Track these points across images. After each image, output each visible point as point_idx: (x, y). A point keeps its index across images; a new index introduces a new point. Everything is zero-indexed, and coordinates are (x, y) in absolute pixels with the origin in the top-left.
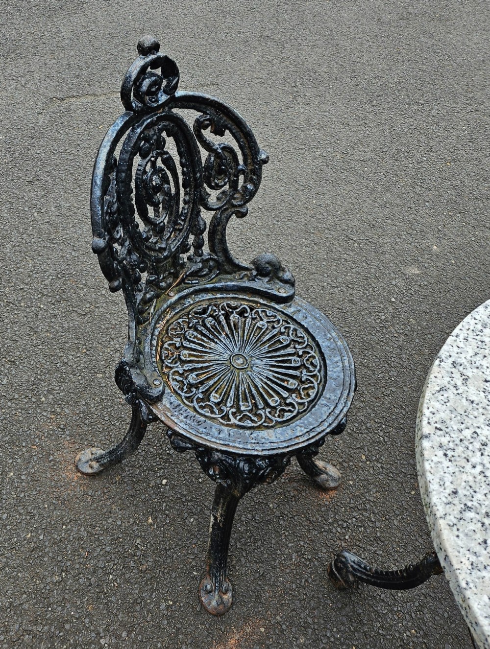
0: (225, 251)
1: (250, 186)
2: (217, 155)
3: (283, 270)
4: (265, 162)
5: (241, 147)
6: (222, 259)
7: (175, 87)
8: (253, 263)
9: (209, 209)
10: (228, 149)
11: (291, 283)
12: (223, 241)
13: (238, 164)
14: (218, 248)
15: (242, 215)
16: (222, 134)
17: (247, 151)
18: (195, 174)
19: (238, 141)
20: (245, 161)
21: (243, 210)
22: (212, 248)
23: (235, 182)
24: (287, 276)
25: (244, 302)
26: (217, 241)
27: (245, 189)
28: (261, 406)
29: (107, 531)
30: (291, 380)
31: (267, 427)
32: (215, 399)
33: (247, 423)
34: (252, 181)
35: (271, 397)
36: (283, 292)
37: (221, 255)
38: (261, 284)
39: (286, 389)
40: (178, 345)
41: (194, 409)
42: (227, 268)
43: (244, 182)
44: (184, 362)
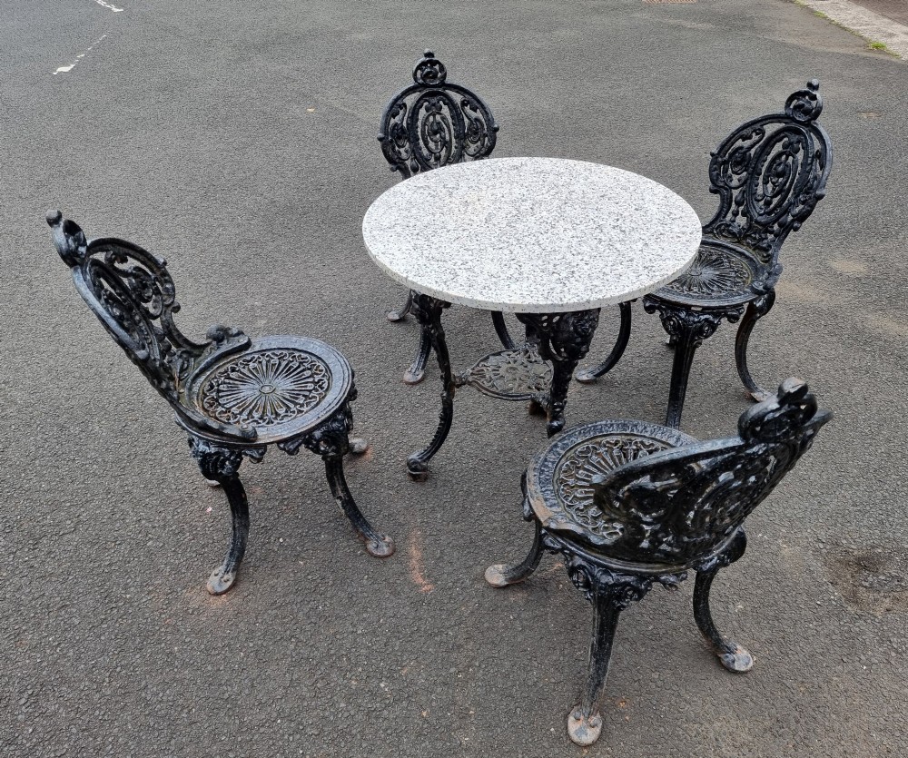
0: (186, 341)
1: (168, 286)
2: (135, 276)
3: (229, 329)
4: (165, 263)
5: (143, 263)
6: (188, 348)
7: (85, 240)
8: (208, 338)
9: (155, 317)
10: (137, 268)
11: (240, 333)
12: (180, 335)
13: (150, 276)
14: (180, 341)
15: (177, 309)
16: (126, 261)
17: (149, 263)
18: (131, 297)
19: (138, 259)
20: (152, 271)
21: (176, 305)
22: (178, 346)
23: (157, 288)
24: (234, 331)
25: (227, 365)
26: (176, 338)
27: (167, 289)
28: (307, 393)
29: (285, 595)
30: (305, 373)
31: (323, 398)
32: (282, 411)
33: (312, 404)
34: (166, 281)
35: (306, 387)
36: (243, 341)
37: (185, 345)
38: (226, 347)
39: (308, 377)
40: (224, 410)
41: (278, 423)
42: (196, 352)
43: (162, 286)
44: (241, 413)
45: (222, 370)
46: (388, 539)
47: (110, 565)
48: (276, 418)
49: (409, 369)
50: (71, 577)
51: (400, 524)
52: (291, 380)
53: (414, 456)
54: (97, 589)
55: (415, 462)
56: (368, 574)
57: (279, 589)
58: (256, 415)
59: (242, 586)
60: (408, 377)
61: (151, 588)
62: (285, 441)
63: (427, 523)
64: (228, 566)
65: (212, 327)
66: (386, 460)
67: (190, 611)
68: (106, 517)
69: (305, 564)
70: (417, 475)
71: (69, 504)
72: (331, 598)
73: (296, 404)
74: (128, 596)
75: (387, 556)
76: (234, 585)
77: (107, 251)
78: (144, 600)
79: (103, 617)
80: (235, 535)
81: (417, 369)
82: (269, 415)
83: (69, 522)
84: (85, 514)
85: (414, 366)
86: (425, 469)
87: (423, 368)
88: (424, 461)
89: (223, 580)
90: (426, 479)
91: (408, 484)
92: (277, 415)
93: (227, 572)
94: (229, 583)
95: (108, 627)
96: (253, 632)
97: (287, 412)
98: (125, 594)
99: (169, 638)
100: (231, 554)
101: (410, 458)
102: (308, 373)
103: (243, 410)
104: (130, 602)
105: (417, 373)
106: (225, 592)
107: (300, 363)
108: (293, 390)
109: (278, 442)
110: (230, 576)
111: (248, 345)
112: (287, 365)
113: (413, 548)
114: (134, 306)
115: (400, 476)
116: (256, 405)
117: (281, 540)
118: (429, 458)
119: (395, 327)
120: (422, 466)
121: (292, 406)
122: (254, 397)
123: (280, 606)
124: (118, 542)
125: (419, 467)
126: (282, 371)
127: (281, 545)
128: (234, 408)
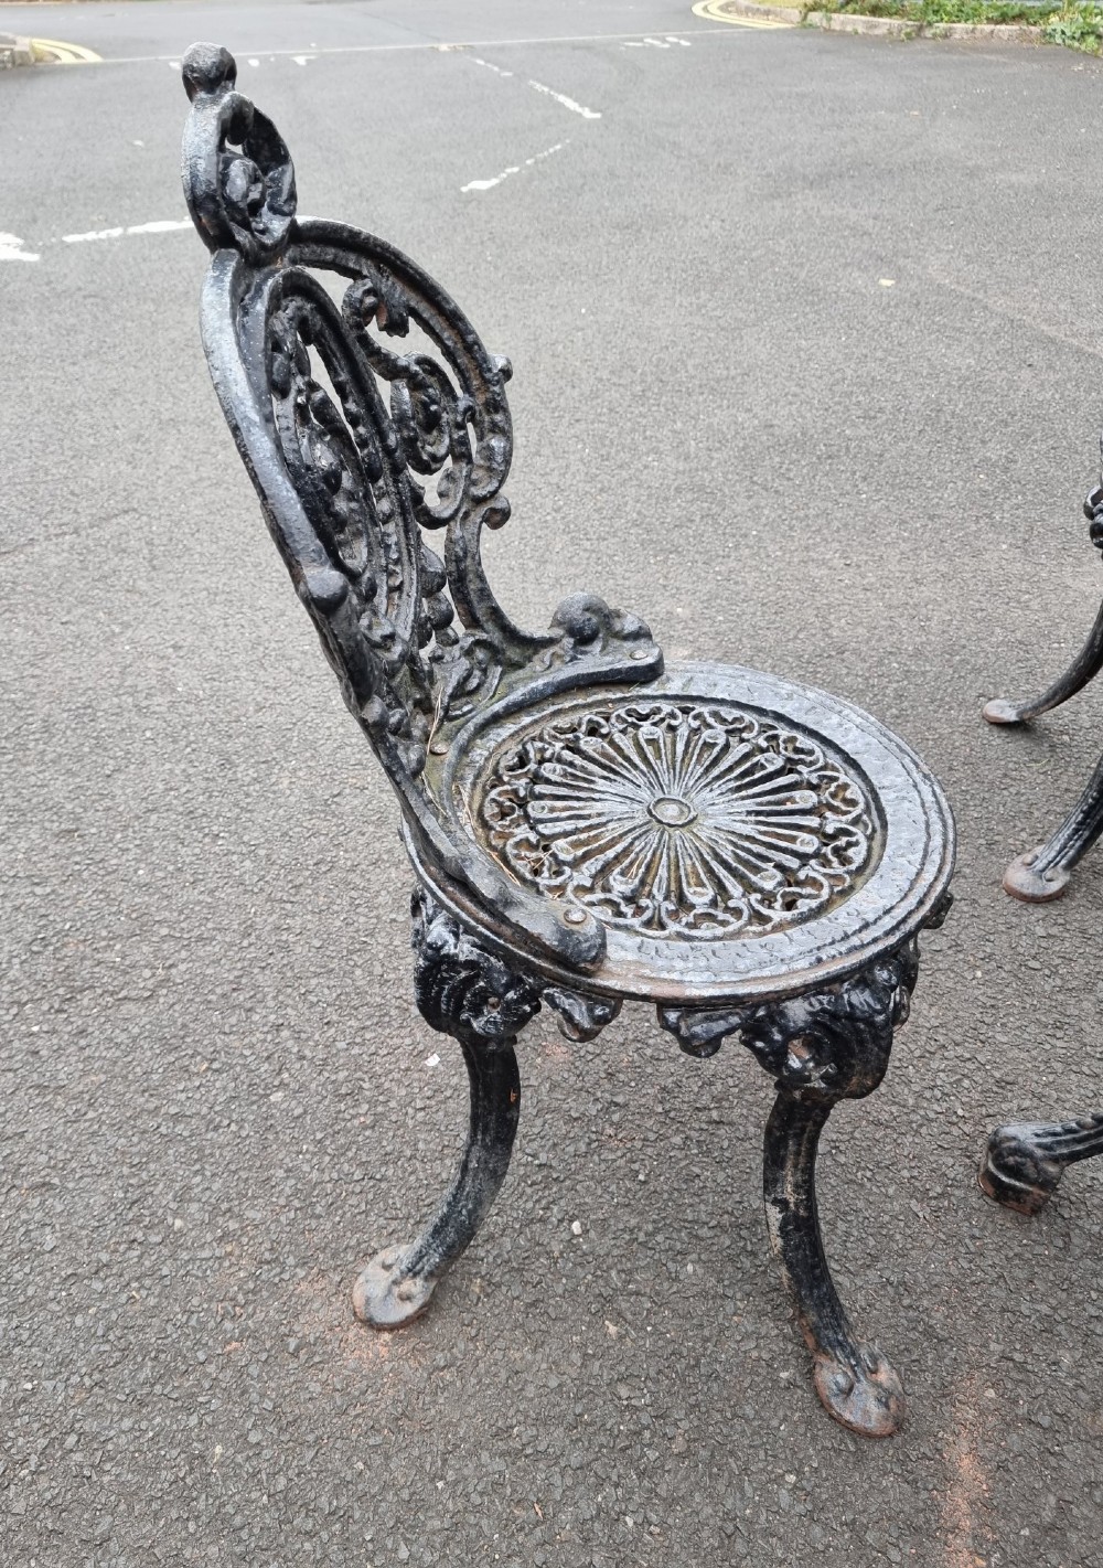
0: (496, 614)
1: (497, 443)
2: (416, 385)
3: (618, 615)
4: (507, 373)
5: (449, 354)
6: (494, 636)
8: (557, 623)
9: (434, 523)
10: (423, 361)
11: (641, 634)
12: (485, 593)
13: (455, 398)
14: (481, 611)
15: (498, 518)
16: (404, 331)
17: (463, 360)
18: (383, 437)
19: (438, 339)
20: (466, 388)
21: (499, 505)
22: (473, 622)
23: (464, 441)
24: (629, 625)
25: (579, 711)
26: (474, 597)
27: (489, 452)
28: (794, 863)
29: (542, 1422)
30: (797, 794)
31: (845, 893)
32: (701, 897)
33: (804, 906)
34: (495, 429)
35: (793, 839)
36: (644, 656)
37: (489, 626)
38: (594, 661)
39: (803, 812)
40: (533, 838)
41: (681, 936)
42: (513, 653)
43: (481, 438)
44: (576, 864)
45: (563, 722)
46: (885, 1375)
47: (176, 1118)
48: (674, 915)
49: (1029, 858)
50: (91, 1115)
51: (929, 1333)
52: (750, 805)
53: (1024, 1132)
54: (126, 1170)
55: (1019, 1151)
56: (799, 1472)
57: (530, 1391)
58: (620, 886)
59: (438, 1327)
60: (1019, 877)
61: (233, 1225)
62: (689, 1006)
63: (1021, 1367)
64: (420, 1256)
65: (574, 596)
66: (920, 1095)
67: (292, 1343)
68: (219, 991)
69: (621, 1337)
70: (1013, 1188)
71: (164, 931)
72: (671, 1503)
73: (750, 888)
74: (178, 1223)
75: (869, 1436)
76: (421, 1317)
77: (355, 275)
78: (206, 1254)
79: (105, 1257)
80: (460, 1186)
81: (1052, 863)
82: (658, 900)
83: (147, 973)
84: (182, 967)
85: (1045, 853)
86: (1048, 1184)
87: (1070, 866)
88: (1055, 1160)
89: (396, 1290)
90: (1036, 1211)
91: (974, 1201)
92: (682, 902)
93: (412, 1271)
94: (409, 1309)
95: (103, 1295)
96: (423, 1506)
97: (714, 903)
98: (176, 1214)
99: (215, 1404)
100: (437, 1231)
101: (1010, 1131)
102: (806, 799)
103: (586, 857)
104: (173, 1240)
105: (1048, 874)
106: (392, 1328)
107: (789, 760)
108: (748, 838)
109: (663, 1004)
110: (417, 1288)
111: (652, 672)
112: (746, 757)
113: (964, 1446)
114: (386, 467)
115: (955, 1167)
116: (626, 852)
117: (576, 1227)
118: (1075, 1157)
119: (998, 739)
120: (1039, 1171)
121: (735, 889)
122: (628, 825)
123: (518, 1453)
124: (216, 1065)
125: (1031, 1171)
126: (730, 769)
127: (571, 1243)
128: (561, 843)
